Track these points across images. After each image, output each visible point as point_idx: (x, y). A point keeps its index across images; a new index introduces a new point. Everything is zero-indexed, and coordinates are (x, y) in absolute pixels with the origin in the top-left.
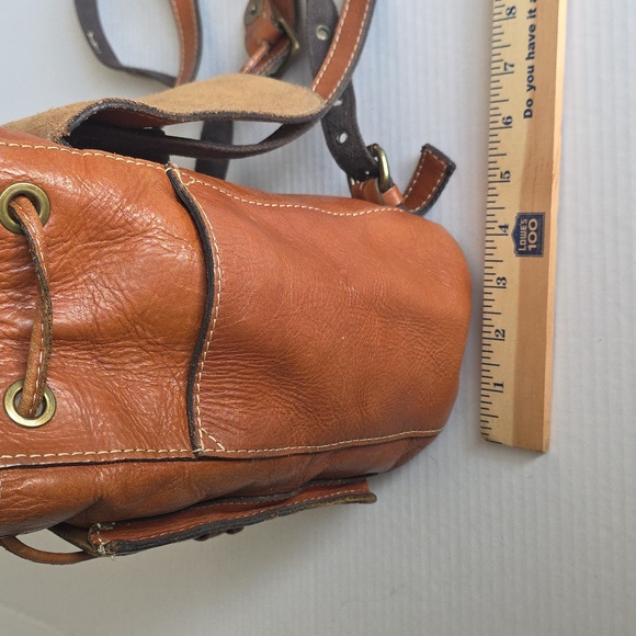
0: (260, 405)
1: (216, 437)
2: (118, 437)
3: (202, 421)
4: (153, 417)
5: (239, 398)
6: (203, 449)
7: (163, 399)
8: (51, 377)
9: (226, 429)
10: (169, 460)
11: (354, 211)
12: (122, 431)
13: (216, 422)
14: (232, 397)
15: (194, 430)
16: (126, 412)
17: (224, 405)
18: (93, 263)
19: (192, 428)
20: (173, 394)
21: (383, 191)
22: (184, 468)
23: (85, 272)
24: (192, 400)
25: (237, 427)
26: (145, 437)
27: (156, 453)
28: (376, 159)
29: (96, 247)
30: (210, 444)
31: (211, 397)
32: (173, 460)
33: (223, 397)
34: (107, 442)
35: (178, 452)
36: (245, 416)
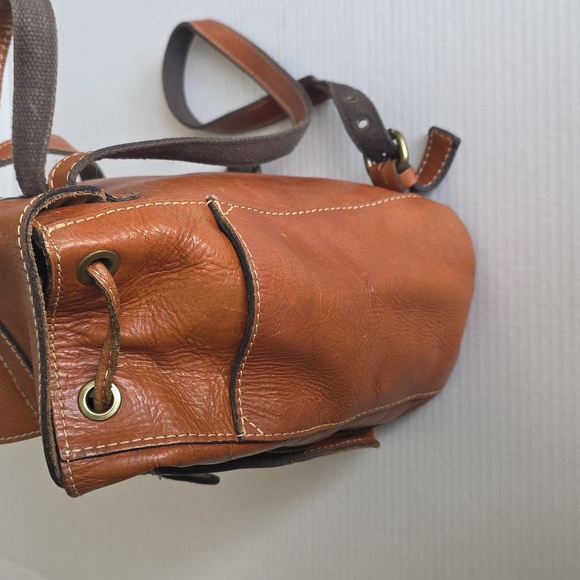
0: (292, 394)
1: (255, 424)
2: (174, 424)
3: (244, 410)
4: (204, 406)
5: (274, 389)
6: (245, 434)
7: (211, 391)
8: (118, 375)
9: (264, 417)
10: (217, 443)
11: (373, 200)
12: (177, 419)
13: (255, 411)
14: (267, 389)
15: (237, 418)
16: (181, 403)
17: (261, 396)
18: (154, 287)
19: (235, 417)
20: (219, 386)
21: (400, 171)
22: (229, 449)
23: (147, 295)
24: (234, 393)
25: (273, 415)
26: (197, 424)
27: (207, 437)
28: (395, 142)
29: (156, 276)
30: (250, 430)
31: (251, 390)
32: (220, 443)
33: (260, 389)
34: (164, 428)
35: (225, 436)
36: (280, 404)
